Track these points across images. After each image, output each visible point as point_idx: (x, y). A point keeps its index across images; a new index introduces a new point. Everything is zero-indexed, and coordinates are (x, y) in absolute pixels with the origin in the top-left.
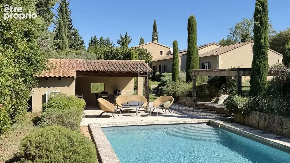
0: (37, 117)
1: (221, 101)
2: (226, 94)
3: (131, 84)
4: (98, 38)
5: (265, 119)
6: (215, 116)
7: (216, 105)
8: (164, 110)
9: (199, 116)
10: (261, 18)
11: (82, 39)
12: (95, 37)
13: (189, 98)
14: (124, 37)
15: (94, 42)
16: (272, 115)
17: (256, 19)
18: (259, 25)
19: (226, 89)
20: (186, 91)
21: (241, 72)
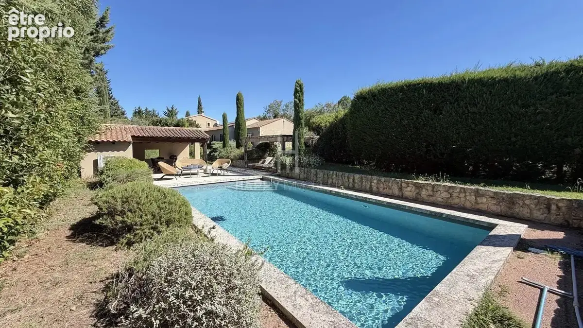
0: (90, 182)
1: (267, 163)
2: (270, 156)
3: (187, 150)
4: (143, 109)
5: (304, 172)
6: (264, 173)
7: (264, 165)
8: (222, 171)
9: (252, 174)
10: (299, 96)
11: (123, 110)
12: (139, 108)
13: (241, 161)
14: (170, 109)
15: (138, 113)
16: (309, 169)
17: (296, 97)
18: (298, 102)
19: (270, 153)
20: (238, 156)
21: (286, 137)
